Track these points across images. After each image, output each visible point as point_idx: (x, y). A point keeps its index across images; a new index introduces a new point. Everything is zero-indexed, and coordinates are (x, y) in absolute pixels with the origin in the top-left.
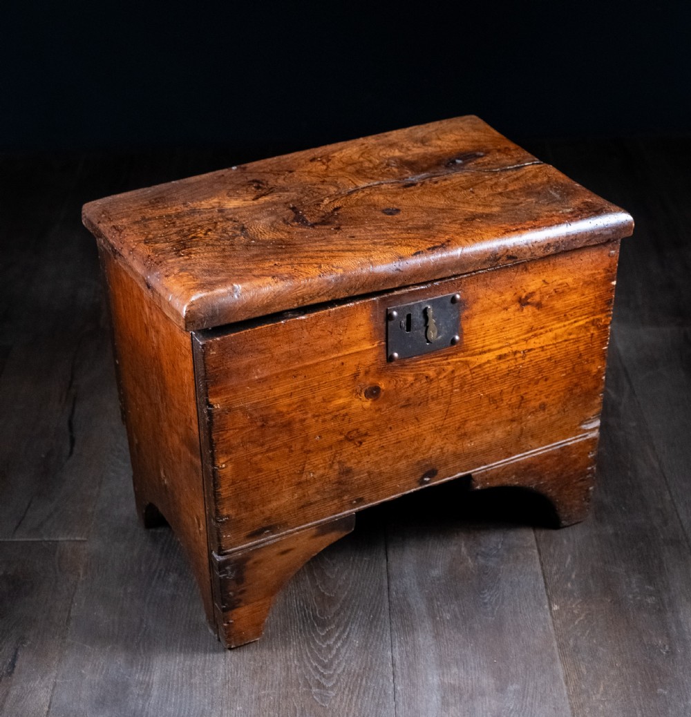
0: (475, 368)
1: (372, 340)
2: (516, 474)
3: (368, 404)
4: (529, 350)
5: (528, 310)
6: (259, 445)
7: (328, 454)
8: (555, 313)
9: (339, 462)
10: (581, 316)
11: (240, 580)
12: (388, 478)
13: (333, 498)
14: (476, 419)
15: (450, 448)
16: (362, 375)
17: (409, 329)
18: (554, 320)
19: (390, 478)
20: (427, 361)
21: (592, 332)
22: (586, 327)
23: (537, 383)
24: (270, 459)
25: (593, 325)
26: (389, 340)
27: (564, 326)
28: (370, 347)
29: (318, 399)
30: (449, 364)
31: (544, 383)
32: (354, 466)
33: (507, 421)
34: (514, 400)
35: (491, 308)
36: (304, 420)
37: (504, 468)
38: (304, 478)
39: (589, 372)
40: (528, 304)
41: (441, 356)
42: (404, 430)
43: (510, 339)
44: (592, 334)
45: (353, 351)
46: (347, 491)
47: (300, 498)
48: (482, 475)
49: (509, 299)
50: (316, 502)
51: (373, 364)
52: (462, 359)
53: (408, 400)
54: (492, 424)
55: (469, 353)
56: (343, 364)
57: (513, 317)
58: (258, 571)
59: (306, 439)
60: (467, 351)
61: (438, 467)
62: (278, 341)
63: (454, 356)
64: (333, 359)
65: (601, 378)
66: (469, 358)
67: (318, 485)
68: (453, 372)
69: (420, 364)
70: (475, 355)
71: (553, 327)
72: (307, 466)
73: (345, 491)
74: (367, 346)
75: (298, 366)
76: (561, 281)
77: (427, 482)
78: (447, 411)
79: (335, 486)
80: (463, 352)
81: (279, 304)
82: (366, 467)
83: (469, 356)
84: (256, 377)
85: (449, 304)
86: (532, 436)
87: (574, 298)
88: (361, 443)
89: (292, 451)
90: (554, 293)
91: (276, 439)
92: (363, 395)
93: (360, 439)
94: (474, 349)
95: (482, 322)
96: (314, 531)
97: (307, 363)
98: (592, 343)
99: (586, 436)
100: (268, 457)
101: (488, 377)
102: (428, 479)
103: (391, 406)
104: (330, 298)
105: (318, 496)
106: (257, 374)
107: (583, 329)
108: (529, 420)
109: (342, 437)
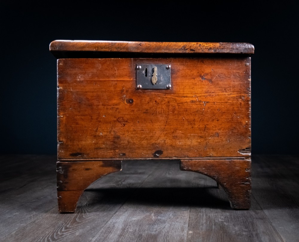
0: (180, 103)
1: (130, 77)
2: (205, 167)
3: (128, 106)
4: (207, 102)
5: (205, 81)
6: (77, 111)
7: (109, 125)
8: (220, 87)
9: (114, 131)
10: (233, 92)
11: (66, 176)
12: (137, 147)
13: (111, 149)
14: (182, 130)
15: (168, 141)
18: (219, 90)
19: (139, 148)
20: (156, 93)
21: (240, 101)
22: (236, 98)
23: (213, 120)
25: (240, 98)
26: (137, 78)
27: (225, 95)
28: (129, 80)
29: (105, 98)
30: (166, 98)
31: (217, 122)
32: (121, 136)
33: (199, 136)
34: (201, 126)
35: (187, 76)
36: (98, 105)
38: (97, 134)
39: (241, 123)
40: (205, 79)
41: (162, 93)
42: (145, 125)
43: (197, 94)
44: (241, 103)
45: (121, 79)
47: (95, 144)
48: (186, 162)
49: (195, 74)
50: (103, 148)
51: (130, 88)
52: (172, 97)
53: (147, 110)
54: (190, 135)
55: (176, 95)
56: (116, 84)
57: (198, 83)
58: (75, 175)
59: (99, 115)
60: (175, 94)
61: (163, 150)
62: (89, 66)
63: (169, 95)
64: (112, 81)
65: (248, 128)
66: (176, 98)
67: (103, 140)
68: (169, 102)
69: (152, 94)
70: (180, 97)
71: (220, 94)
72: (99, 129)
73: (116, 147)
74: (127, 79)
75: (97, 80)
76: (221, 72)
77: (158, 157)
78: (167, 122)
79: (112, 143)
80: (173, 93)
82: (127, 138)
83: (176, 96)
84: (78, 80)
85: (165, 69)
86: (213, 148)
87: (229, 82)
88: (124, 125)
89: (92, 119)
90: (218, 77)
91: (86, 110)
92: (125, 101)
93: (124, 123)
94: (179, 94)
95: (182, 82)
96: (101, 163)
97: (100, 80)
98: (241, 108)
99: (244, 159)
100: (82, 119)
101: (186, 110)
102: (158, 155)
103: (139, 110)
104: (109, 50)
105: (104, 146)
106: (79, 78)
107: (235, 99)
108: (210, 140)
109: (116, 119)
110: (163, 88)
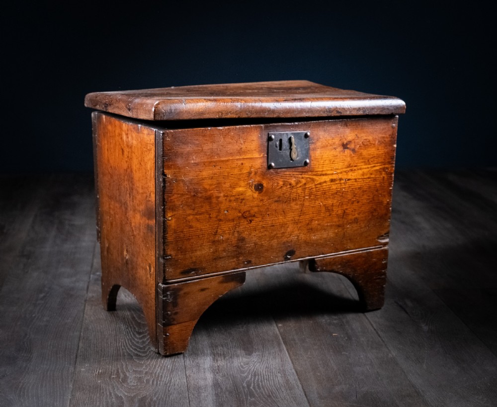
0: (318, 184)
1: (260, 152)
2: (340, 264)
3: (256, 195)
4: (349, 180)
5: (347, 152)
6: (191, 209)
7: (231, 224)
8: (363, 158)
9: (238, 232)
10: (377, 163)
11: (175, 304)
12: (266, 250)
13: (233, 257)
14: (318, 220)
15: (302, 236)
16: (253, 174)
17: (280, 149)
18: (362, 162)
19: (267, 250)
20: (290, 173)
21: (383, 175)
22: (380, 172)
23: (352, 203)
24: (198, 220)
25: (384, 171)
26: (269, 154)
27: (368, 168)
28: (258, 156)
29: (228, 185)
30: (303, 178)
31: (357, 204)
32: (246, 237)
33: (336, 226)
34: (339, 212)
35: (327, 146)
36: (219, 197)
37: (334, 259)
38: (216, 239)
39: (381, 203)
40: (348, 148)
41: (298, 172)
42: (276, 218)
43: (338, 169)
44: (384, 177)
45: (248, 157)
46: (241, 254)
47: (214, 252)
48: (321, 260)
49: (337, 143)
50: (223, 257)
51: (259, 168)
52: (310, 176)
53: (279, 197)
54: (327, 226)
55: (314, 173)
56: (242, 164)
57: (339, 155)
58: (187, 300)
59: (219, 211)
60: (313, 171)
61: (295, 249)
62: (206, 140)
63: (306, 173)
64: (237, 160)
65: (389, 208)
66: (314, 177)
67: (225, 245)
68: (305, 184)
69: (287, 174)
70: (318, 175)
71: (362, 167)
72: (219, 231)
73: (240, 253)
74: (256, 155)
75: (217, 159)
76: (365, 138)
77: (289, 259)
78: (302, 210)
79: (234, 249)
80: (311, 171)
81: (208, 114)
82: (255, 239)
83: (314, 175)
84: (192, 162)
85: (303, 137)
86: (350, 239)
87: (373, 151)
88: (251, 221)
89: (210, 218)
90: (362, 145)
91: (202, 207)
92: (253, 188)
93: (250, 219)
94: (317, 171)
95: (322, 154)
96: (221, 278)
97: (222, 159)
98: (383, 183)
99: (381, 247)
100: (197, 219)
101: (325, 193)
102: (289, 257)
103: (269, 199)
104: (237, 117)
105: (225, 254)
106: (193, 159)
107: (378, 173)
108: (348, 228)
109: (240, 215)
110: (300, 165)
